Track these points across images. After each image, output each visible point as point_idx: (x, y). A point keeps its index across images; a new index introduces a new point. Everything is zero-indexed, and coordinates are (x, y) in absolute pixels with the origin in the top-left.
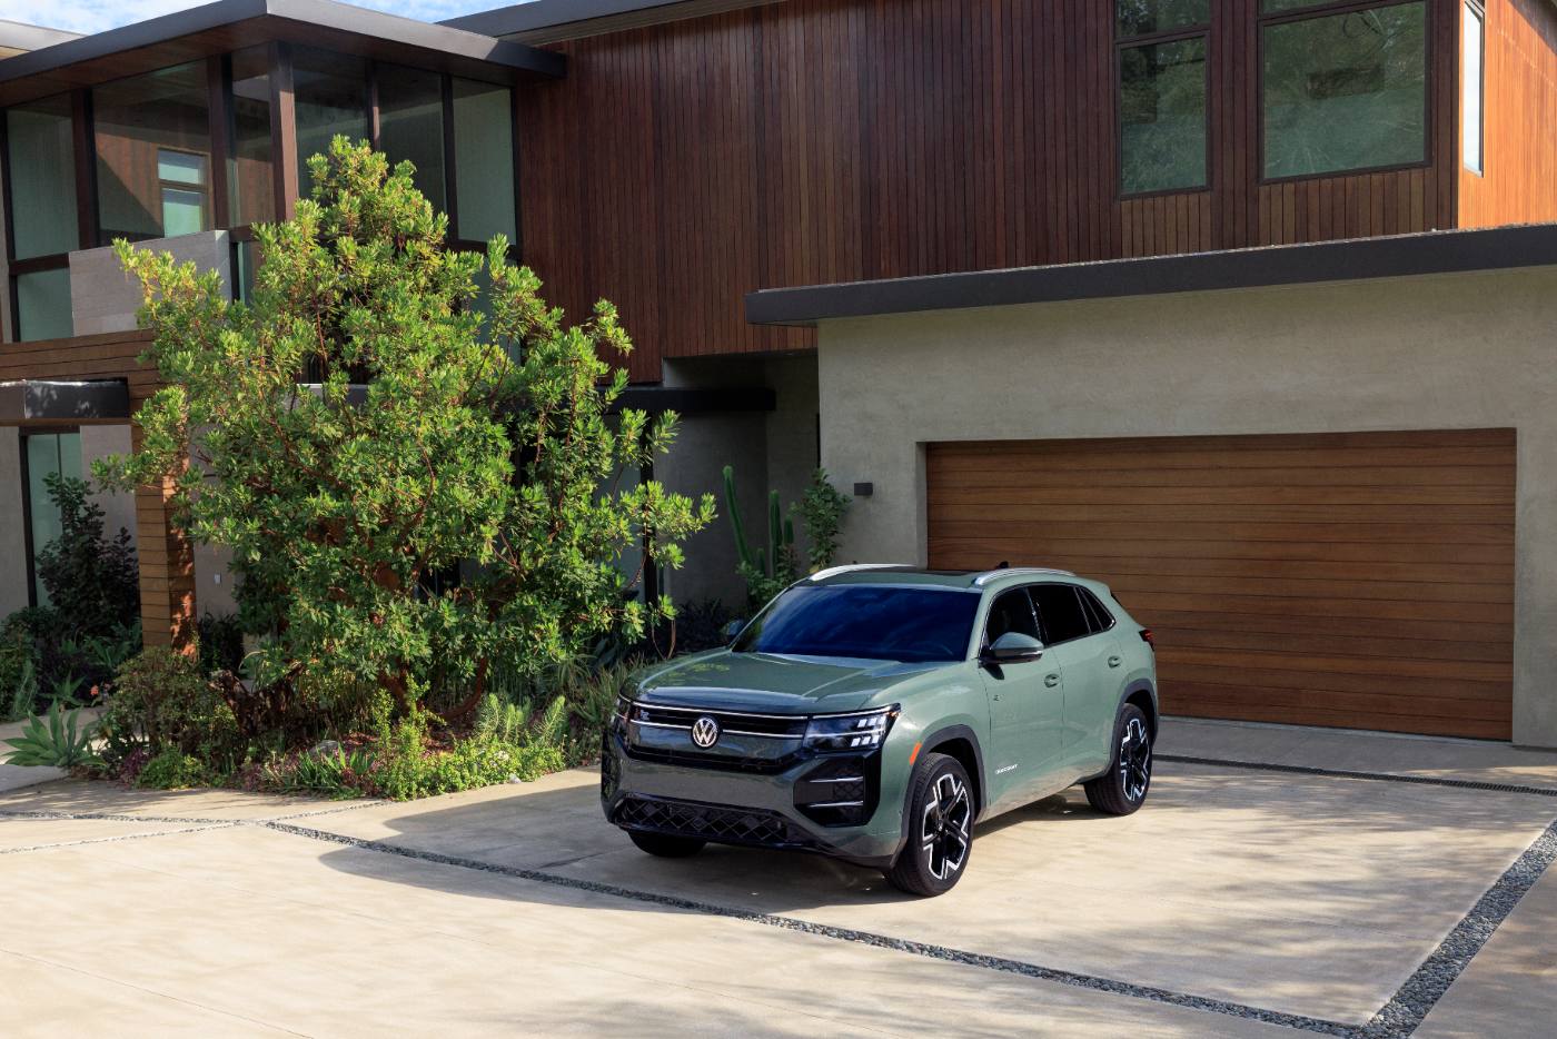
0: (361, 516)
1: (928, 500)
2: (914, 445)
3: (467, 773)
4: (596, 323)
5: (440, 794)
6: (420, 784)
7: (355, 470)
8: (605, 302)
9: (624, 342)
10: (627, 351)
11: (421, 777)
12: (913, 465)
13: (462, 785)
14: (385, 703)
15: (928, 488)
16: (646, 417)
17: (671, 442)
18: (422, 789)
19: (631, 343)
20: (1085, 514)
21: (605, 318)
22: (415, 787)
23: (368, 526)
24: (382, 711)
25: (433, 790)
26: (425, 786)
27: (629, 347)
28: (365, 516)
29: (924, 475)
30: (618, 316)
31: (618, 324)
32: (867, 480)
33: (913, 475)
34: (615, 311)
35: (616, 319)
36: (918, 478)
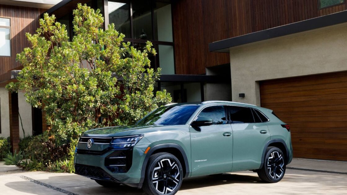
1: (260, 98)
2: (255, 82)
8: (148, 41)
9: (154, 52)
10: (155, 54)
15: (260, 94)
19: (156, 52)
21: (148, 45)
23: (58, 96)
28: (57, 94)
29: (258, 90)
30: (152, 45)
31: (152, 47)
32: (243, 93)
33: (254, 90)
34: (151, 44)
35: (152, 46)
36: (256, 91)
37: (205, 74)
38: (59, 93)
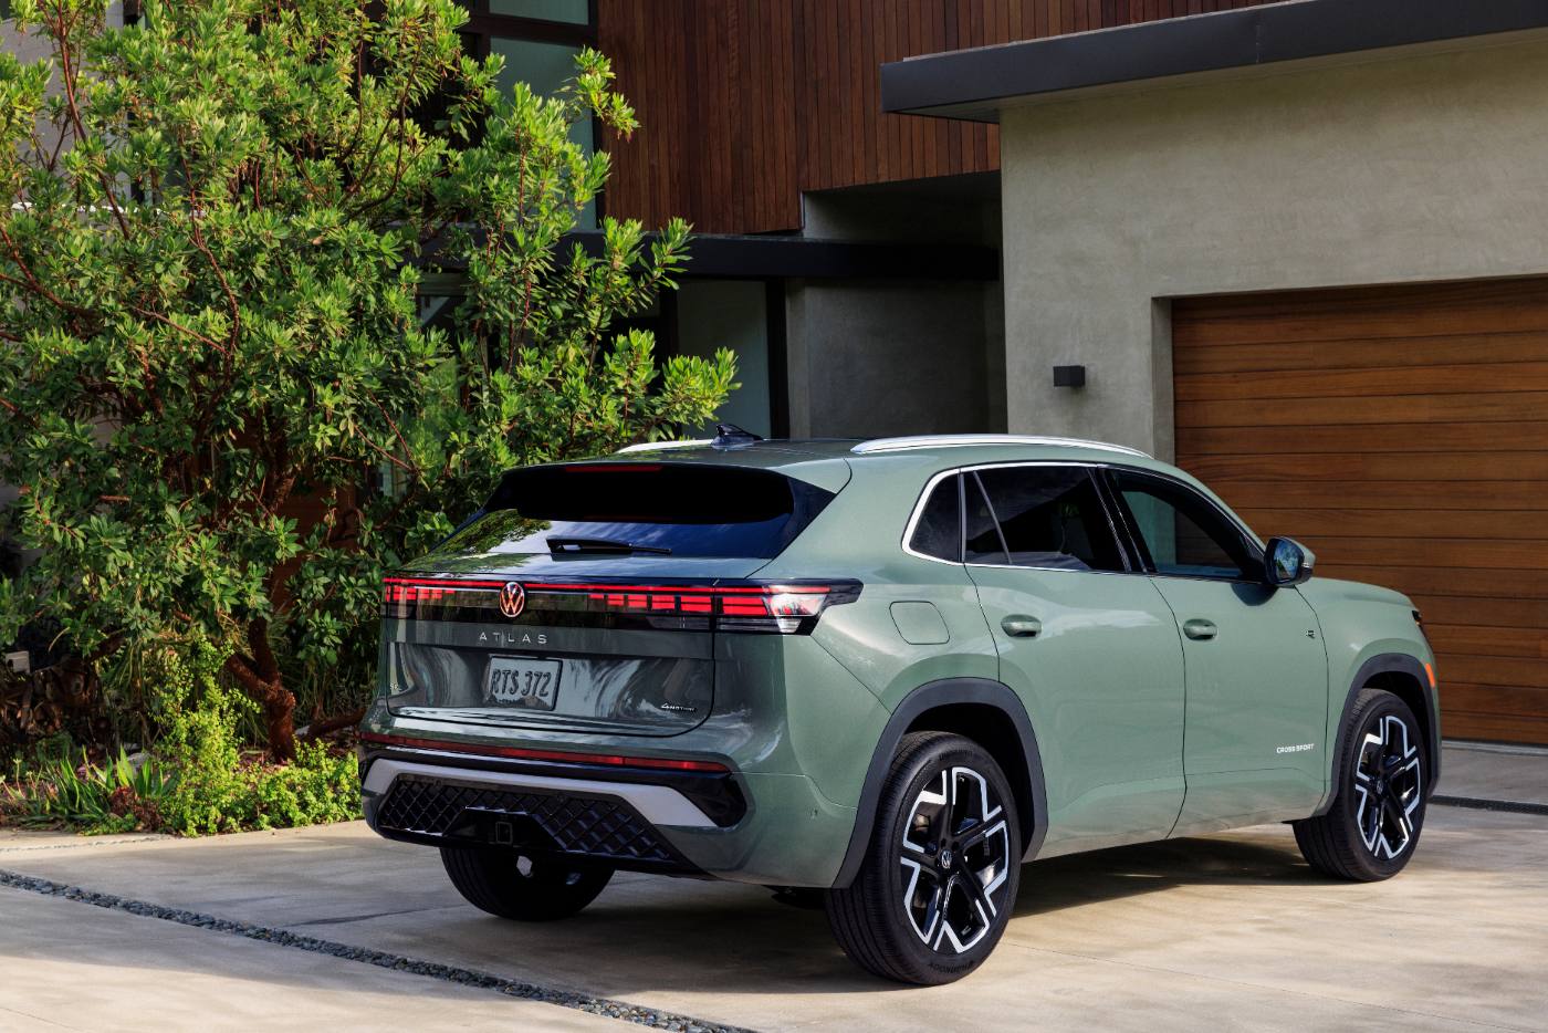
0: (114, 364)
1: (1175, 394)
2: (1150, 301)
3: (311, 797)
4: (574, 84)
5: (261, 829)
6: (226, 812)
7: (82, 282)
8: (591, 52)
9: (624, 117)
10: (629, 131)
11: (226, 800)
12: (1147, 336)
13: (298, 815)
14: (177, 678)
15: (1175, 375)
16: (642, 230)
17: (680, 270)
18: (230, 819)
19: (634, 117)
20: (1424, 410)
21: (588, 77)
22: (214, 812)
23: (127, 382)
24: (172, 692)
25: (250, 823)
26: (235, 816)
27: (632, 124)
28: (120, 366)
29: (1167, 351)
30: (612, 75)
31: (611, 87)
32: (1076, 362)
33: (1147, 352)
34: (608, 67)
35: (609, 80)
36: (1155, 357)
37: (798, 231)
38: (131, 362)
